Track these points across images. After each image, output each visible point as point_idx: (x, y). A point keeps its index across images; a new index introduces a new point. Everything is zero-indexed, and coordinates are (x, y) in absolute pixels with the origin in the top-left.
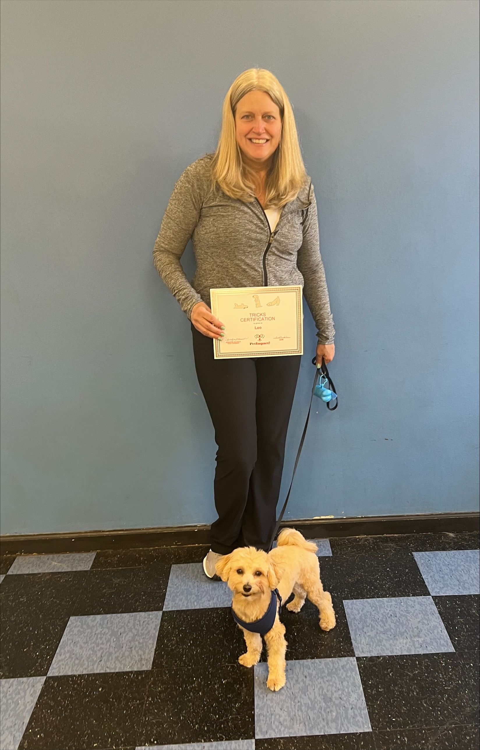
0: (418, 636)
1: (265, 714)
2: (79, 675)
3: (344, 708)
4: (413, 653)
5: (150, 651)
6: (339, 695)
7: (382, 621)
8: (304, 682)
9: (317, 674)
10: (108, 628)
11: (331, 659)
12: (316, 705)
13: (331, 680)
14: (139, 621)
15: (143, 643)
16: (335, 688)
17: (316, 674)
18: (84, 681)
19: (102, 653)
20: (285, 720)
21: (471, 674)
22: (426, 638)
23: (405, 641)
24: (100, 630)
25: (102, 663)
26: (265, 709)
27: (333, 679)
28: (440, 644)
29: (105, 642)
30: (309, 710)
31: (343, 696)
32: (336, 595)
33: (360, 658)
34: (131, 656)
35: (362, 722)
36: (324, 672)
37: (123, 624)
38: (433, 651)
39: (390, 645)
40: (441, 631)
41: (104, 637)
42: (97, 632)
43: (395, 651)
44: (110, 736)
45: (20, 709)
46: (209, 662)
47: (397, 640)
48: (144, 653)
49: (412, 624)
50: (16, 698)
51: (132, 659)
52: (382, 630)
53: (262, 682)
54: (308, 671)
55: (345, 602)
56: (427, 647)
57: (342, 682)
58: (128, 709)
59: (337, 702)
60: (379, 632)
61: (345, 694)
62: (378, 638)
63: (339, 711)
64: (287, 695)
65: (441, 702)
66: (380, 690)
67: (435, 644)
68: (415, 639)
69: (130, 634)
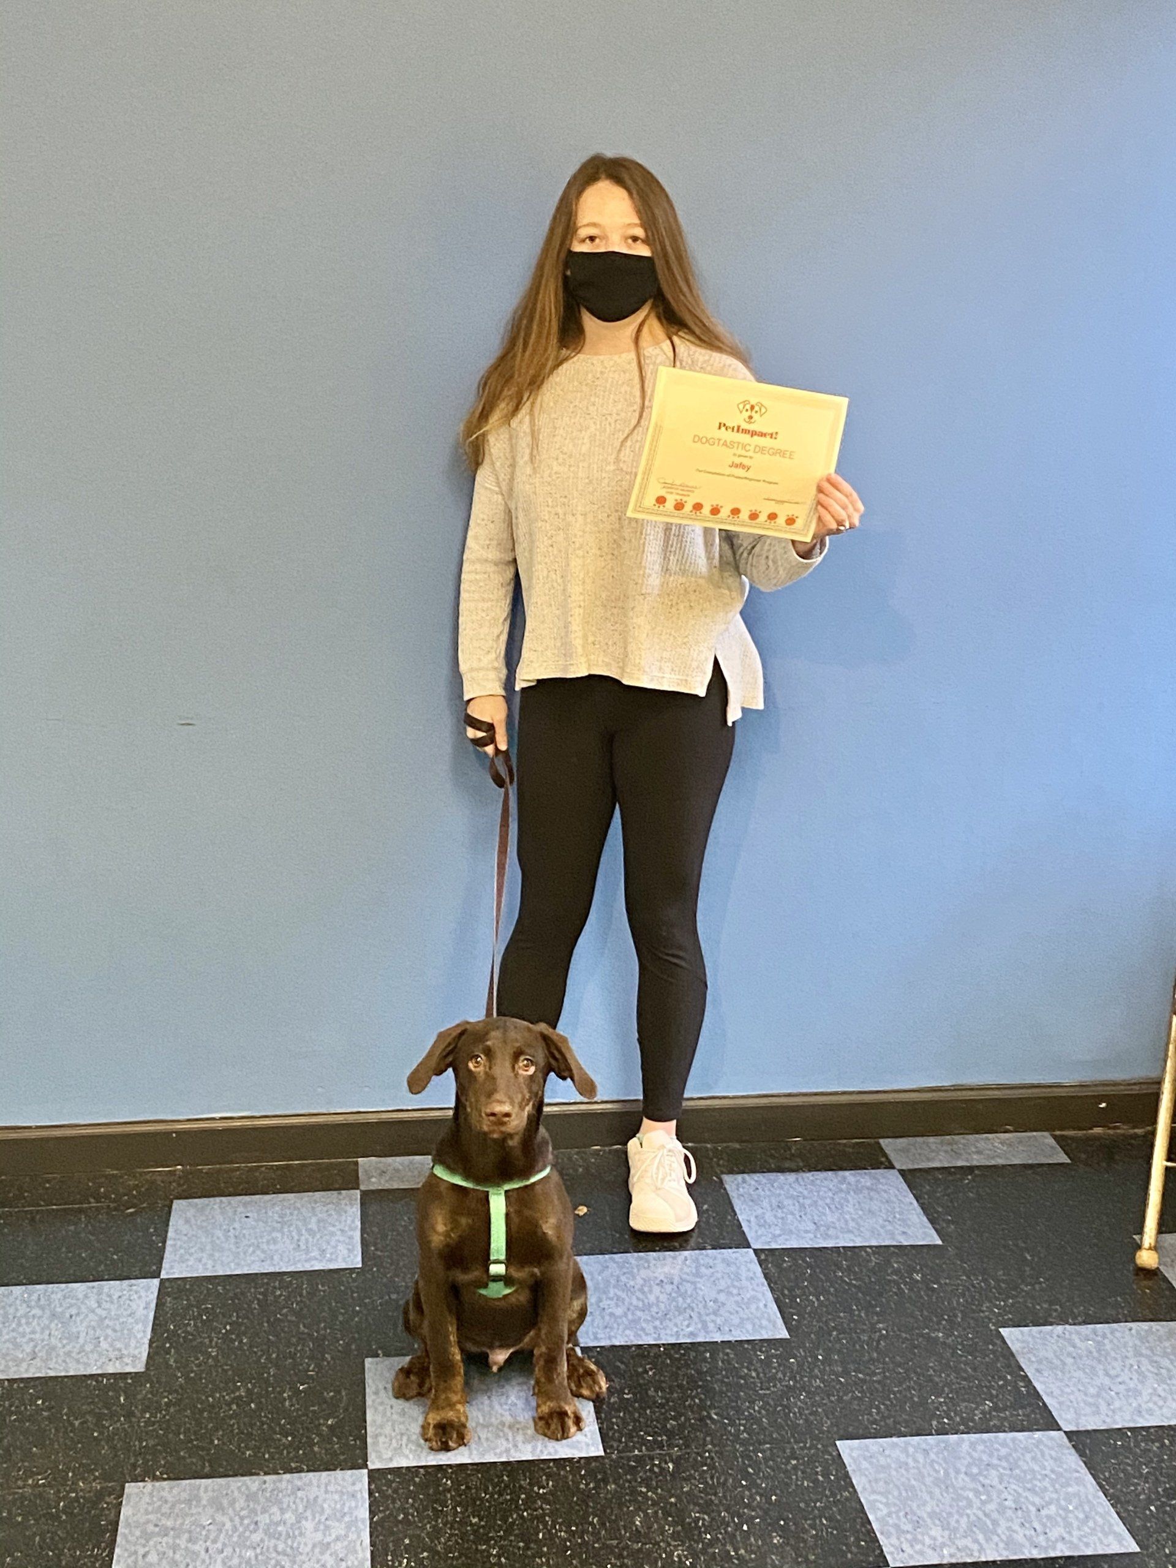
0: (715, 1313)
4: (702, 1340)
5: (138, 1342)
7: (641, 1290)
10: (43, 1308)
14: (110, 1296)
15: (122, 1330)
19: (35, 1346)
21: (817, 1371)
22: (732, 1317)
23: (686, 1322)
25: (38, 1362)
26: (389, 1427)
28: (760, 1326)
30: (479, 1427)
33: (588, 1347)
34: (99, 1350)
35: (585, 1442)
37: (74, 1301)
38: (743, 1336)
39: (655, 1328)
40: (765, 1305)
42: (18, 1315)
43: (663, 1337)
44: (70, 1469)
46: (269, 1359)
47: (670, 1320)
48: (127, 1346)
49: (704, 1295)
51: (100, 1354)
52: (640, 1304)
53: (381, 1386)
56: (730, 1330)
58: (103, 1430)
60: (632, 1308)
62: (630, 1317)
65: (748, 1412)
66: (625, 1395)
67: (749, 1327)
68: (708, 1319)
69: (91, 1316)
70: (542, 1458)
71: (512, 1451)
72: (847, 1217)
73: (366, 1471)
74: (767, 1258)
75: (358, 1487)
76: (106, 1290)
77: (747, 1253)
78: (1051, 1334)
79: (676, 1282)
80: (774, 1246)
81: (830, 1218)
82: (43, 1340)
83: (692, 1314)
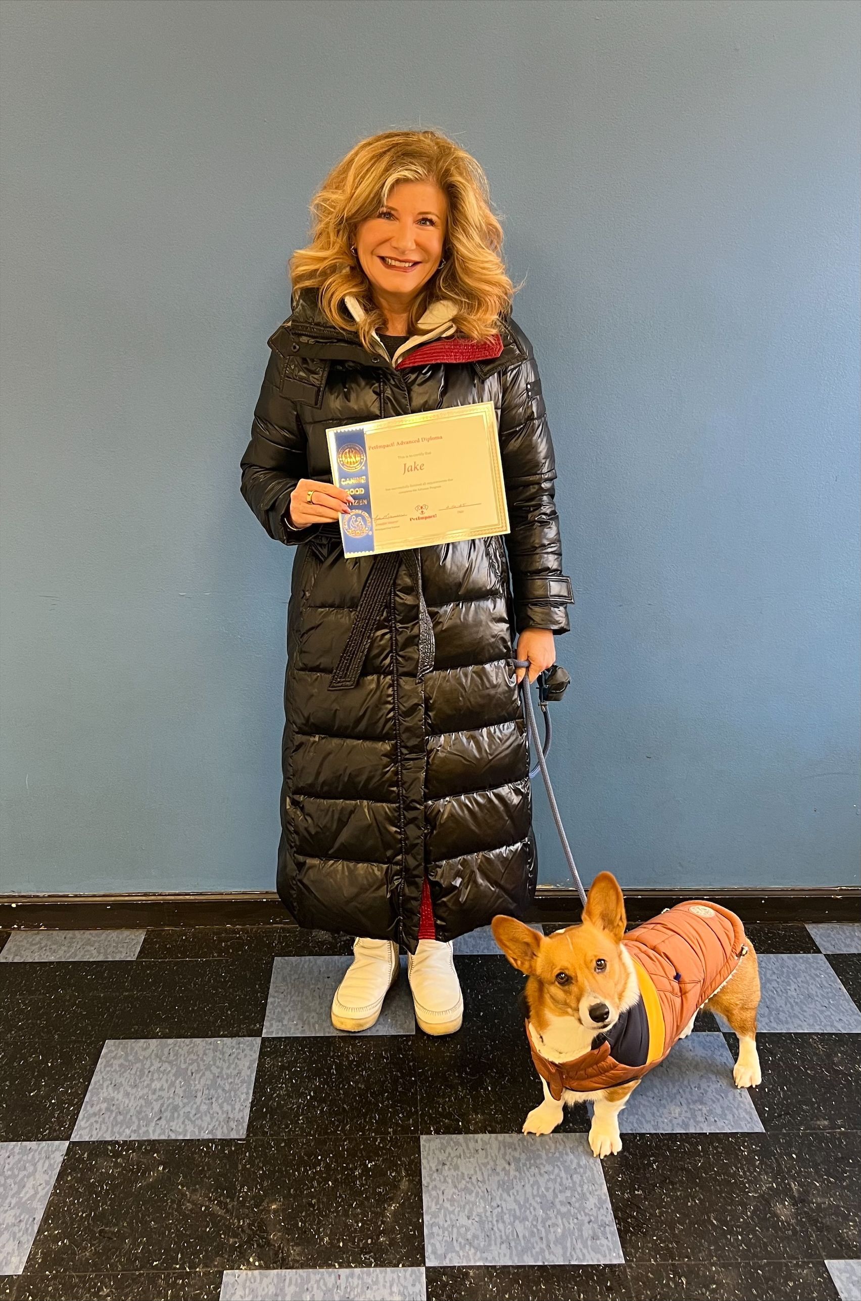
0: (702, 1100)
1: (441, 1224)
3: (575, 1220)
4: (693, 1131)
5: (242, 1105)
6: (566, 1197)
8: (507, 1173)
9: (529, 1159)
10: (171, 1063)
12: (528, 1212)
13: (553, 1170)
14: (224, 1054)
15: (230, 1091)
16: (560, 1185)
17: (526, 1160)
18: (133, 1152)
19: (162, 1105)
20: (475, 1237)
21: (794, 1172)
22: (714, 1106)
23: (678, 1110)
24: (156, 1065)
25: (163, 1123)
26: (441, 1215)
27: (556, 1170)
28: (739, 1118)
29: (164, 1086)
30: (517, 1222)
31: (574, 1199)
34: (213, 1112)
35: (608, 1246)
36: (540, 1157)
37: (194, 1057)
38: (726, 1128)
39: (653, 1114)
41: (165, 1077)
42: (151, 1069)
43: (661, 1125)
44: (180, 1249)
45: (29, 1195)
46: (343, 1130)
47: (665, 1108)
48: (233, 1109)
49: (690, 1080)
50: (20, 1177)
51: (212, 1117)
53: (434, 1169)
54: (512, 1153)
56: (715, 1121)
57: (571, 1176)
58: (209, 1204)
59: (564, 1209)
61: (577, 1196)
63: (567, 1225)
64: (477, 1193)
65: (743, 1218)
66: (636, 1192)
67: (730, 1117)
69: (208, 1073)
70: (573, 1263)
71: (547, 1253)
72: (792, 1001)
73: (423, 1269)
75: (417, 1289)
76: (219, 1048)
77: (718, 1037)
82: (169, 1098)
83: (681, 1100)
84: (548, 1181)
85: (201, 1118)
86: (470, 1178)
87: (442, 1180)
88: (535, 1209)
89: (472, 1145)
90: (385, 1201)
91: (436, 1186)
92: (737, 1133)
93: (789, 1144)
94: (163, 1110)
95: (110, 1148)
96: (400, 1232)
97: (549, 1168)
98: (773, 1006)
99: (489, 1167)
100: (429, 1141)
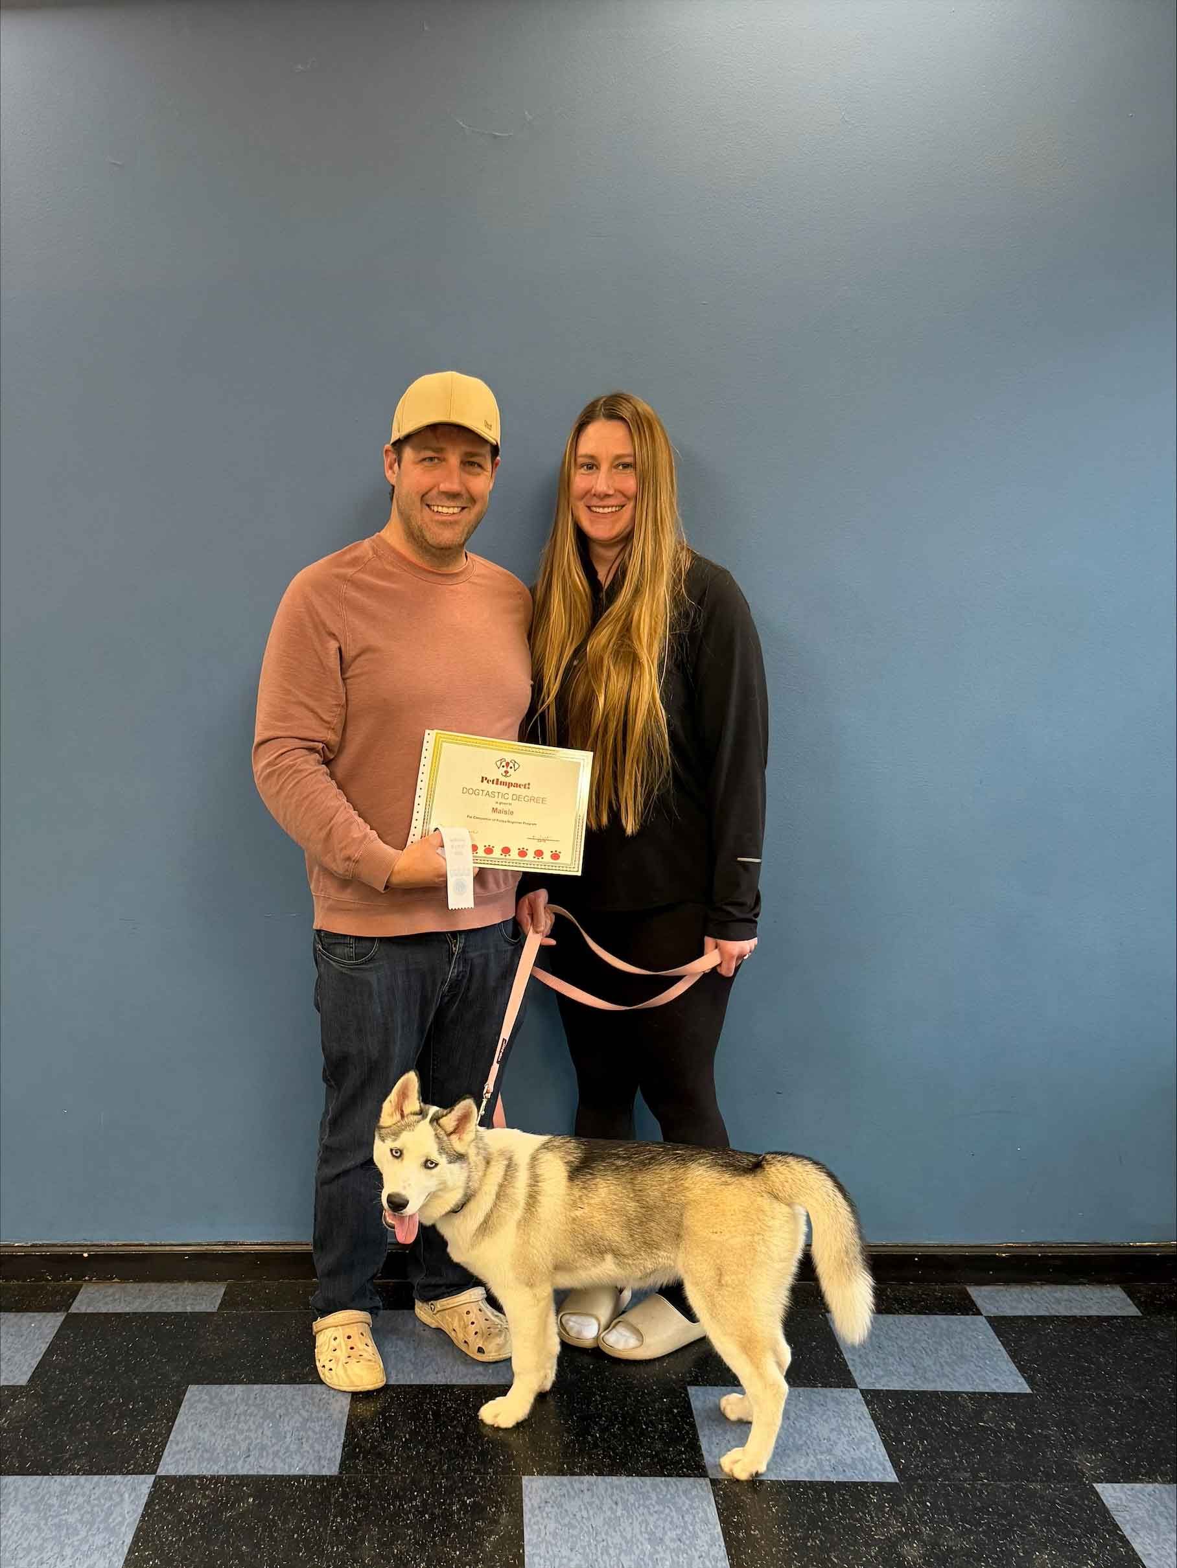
0: (829, 1451)
1: (542, 1555)
2: (213, 1477)
3: (685, 1555)
4: (819, 1479)
5: (333, 1445)
6: (677, 1535)
8: (614, 1512)
9: (638, 1500)
10: (257, 1406)
11: (663, 1479)
12: (635, 1547)
14: (312, 1399)
15: (320, 1433)
16: (671, 1522)
17: (635, 1501)
18: (221, 1486)
19: (250, 1444)
21: (926, 1518)
22: (844, 1456)
23: (803, 1459)
24: (242, 1408)
25: (251, 1459)
26: (542, 1548)
27: (667, 1511)
28: (871, 1468)
29: (253, 1427)
30: (622, 1554)
31: (684, 1537)
32: (674, 1377)
33: (716, 1479)
34: (302, 1451)
36: (649, 1498)
37: (283, 1402)
38: (855, 1477)
40: (874, 1446)
41: (252, 1419)
42: (238, 1412)
43: (782, 1472)
45: (117, 1521)
46: (441, 1470)
47: (789, 1456)
48: (324, 1448)
49: (818, 1433)
50: (107, 1506)
51: (302, 1457)
53: (536, 1505)
54: (620, 1494)
55: (692, 1390)
56: (844, 1471)
57: (683, 1517)
58: (302, 1532)
59: (672, 1545)
61: (688, 1534)
63: (675, 1558)
64: (582, 1528)
65: (866, 1558)
66: (752, 1532)
67: (860, 1467)
68: (823, 1457)
69: (297, 1417)
72: (942, 1361)
74: (873, 1398)
76: (309, 1391)
77: (855, 1393)
78: (1142, 1491)
79: (792, 1419)
80: (878, 1387)
81: (928, 1362)
82: (256, 1439)
83: (808, 1450)
84: (657, 1520)
85: (291, 1456)
86: (575, 1515)
87: (545, 1515)
88: (642, 1544)
89: (577, 1486)
90: (483, 1534)
91: (538, 1521)
92: (867, 1483)
93: (924, 1493)
94: (251, 1448)
95: (197, 1482)
96: (500, 1560)
97: (661, 1508)
98: (920, 1366)
99: (594, 1506)
100: (532, 1481)
